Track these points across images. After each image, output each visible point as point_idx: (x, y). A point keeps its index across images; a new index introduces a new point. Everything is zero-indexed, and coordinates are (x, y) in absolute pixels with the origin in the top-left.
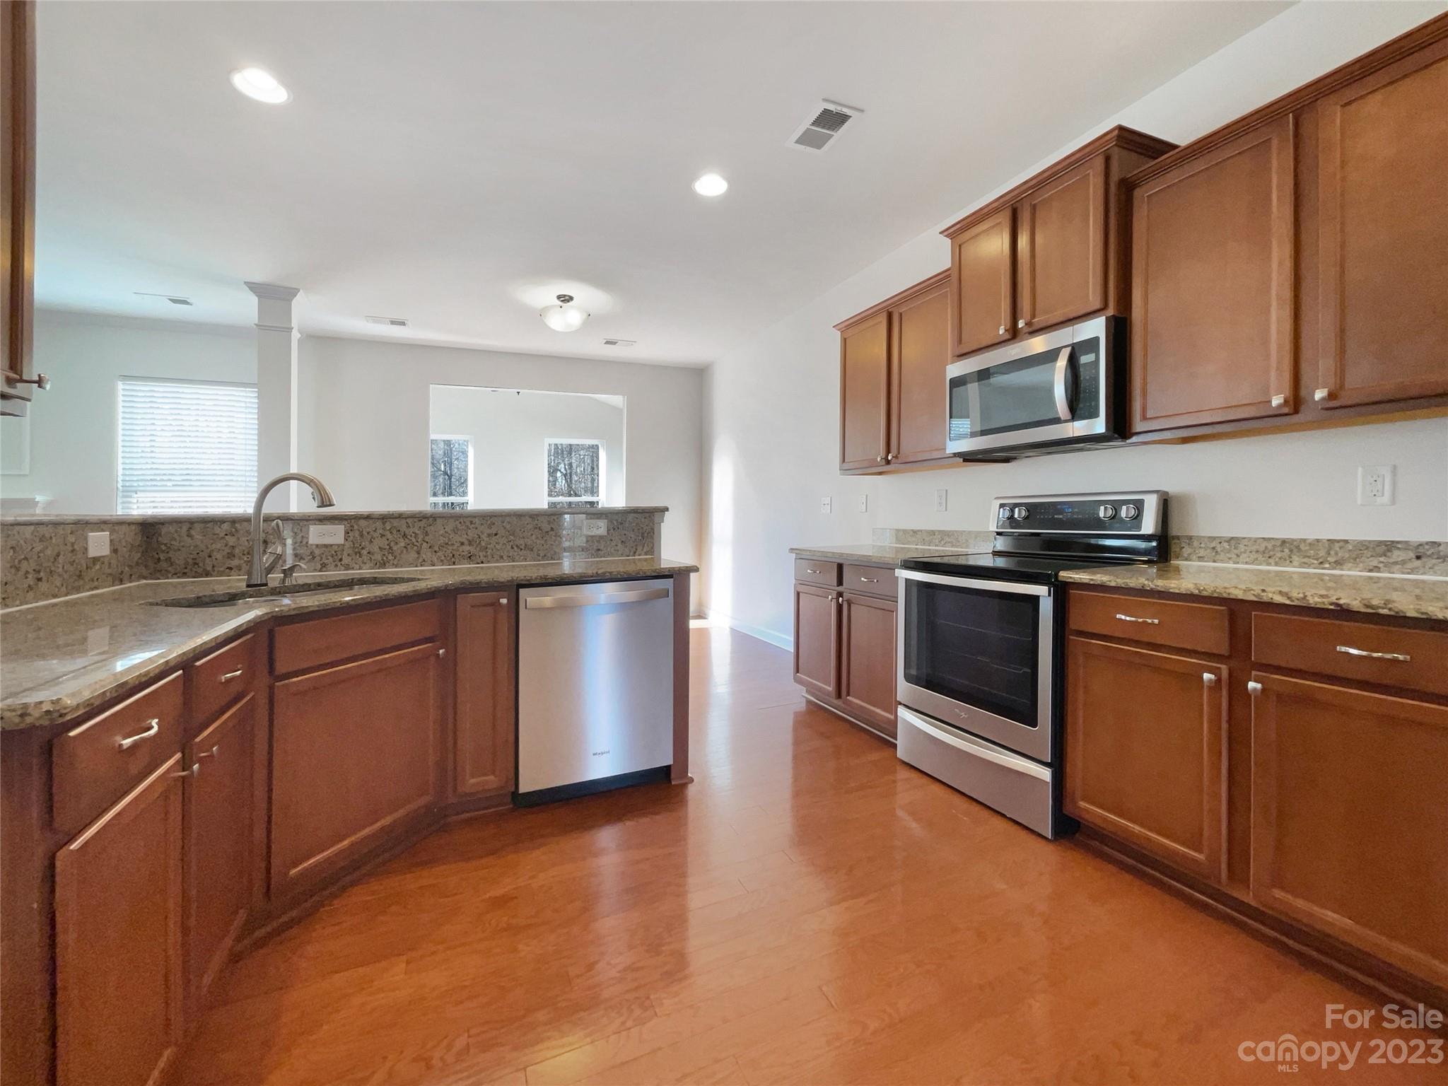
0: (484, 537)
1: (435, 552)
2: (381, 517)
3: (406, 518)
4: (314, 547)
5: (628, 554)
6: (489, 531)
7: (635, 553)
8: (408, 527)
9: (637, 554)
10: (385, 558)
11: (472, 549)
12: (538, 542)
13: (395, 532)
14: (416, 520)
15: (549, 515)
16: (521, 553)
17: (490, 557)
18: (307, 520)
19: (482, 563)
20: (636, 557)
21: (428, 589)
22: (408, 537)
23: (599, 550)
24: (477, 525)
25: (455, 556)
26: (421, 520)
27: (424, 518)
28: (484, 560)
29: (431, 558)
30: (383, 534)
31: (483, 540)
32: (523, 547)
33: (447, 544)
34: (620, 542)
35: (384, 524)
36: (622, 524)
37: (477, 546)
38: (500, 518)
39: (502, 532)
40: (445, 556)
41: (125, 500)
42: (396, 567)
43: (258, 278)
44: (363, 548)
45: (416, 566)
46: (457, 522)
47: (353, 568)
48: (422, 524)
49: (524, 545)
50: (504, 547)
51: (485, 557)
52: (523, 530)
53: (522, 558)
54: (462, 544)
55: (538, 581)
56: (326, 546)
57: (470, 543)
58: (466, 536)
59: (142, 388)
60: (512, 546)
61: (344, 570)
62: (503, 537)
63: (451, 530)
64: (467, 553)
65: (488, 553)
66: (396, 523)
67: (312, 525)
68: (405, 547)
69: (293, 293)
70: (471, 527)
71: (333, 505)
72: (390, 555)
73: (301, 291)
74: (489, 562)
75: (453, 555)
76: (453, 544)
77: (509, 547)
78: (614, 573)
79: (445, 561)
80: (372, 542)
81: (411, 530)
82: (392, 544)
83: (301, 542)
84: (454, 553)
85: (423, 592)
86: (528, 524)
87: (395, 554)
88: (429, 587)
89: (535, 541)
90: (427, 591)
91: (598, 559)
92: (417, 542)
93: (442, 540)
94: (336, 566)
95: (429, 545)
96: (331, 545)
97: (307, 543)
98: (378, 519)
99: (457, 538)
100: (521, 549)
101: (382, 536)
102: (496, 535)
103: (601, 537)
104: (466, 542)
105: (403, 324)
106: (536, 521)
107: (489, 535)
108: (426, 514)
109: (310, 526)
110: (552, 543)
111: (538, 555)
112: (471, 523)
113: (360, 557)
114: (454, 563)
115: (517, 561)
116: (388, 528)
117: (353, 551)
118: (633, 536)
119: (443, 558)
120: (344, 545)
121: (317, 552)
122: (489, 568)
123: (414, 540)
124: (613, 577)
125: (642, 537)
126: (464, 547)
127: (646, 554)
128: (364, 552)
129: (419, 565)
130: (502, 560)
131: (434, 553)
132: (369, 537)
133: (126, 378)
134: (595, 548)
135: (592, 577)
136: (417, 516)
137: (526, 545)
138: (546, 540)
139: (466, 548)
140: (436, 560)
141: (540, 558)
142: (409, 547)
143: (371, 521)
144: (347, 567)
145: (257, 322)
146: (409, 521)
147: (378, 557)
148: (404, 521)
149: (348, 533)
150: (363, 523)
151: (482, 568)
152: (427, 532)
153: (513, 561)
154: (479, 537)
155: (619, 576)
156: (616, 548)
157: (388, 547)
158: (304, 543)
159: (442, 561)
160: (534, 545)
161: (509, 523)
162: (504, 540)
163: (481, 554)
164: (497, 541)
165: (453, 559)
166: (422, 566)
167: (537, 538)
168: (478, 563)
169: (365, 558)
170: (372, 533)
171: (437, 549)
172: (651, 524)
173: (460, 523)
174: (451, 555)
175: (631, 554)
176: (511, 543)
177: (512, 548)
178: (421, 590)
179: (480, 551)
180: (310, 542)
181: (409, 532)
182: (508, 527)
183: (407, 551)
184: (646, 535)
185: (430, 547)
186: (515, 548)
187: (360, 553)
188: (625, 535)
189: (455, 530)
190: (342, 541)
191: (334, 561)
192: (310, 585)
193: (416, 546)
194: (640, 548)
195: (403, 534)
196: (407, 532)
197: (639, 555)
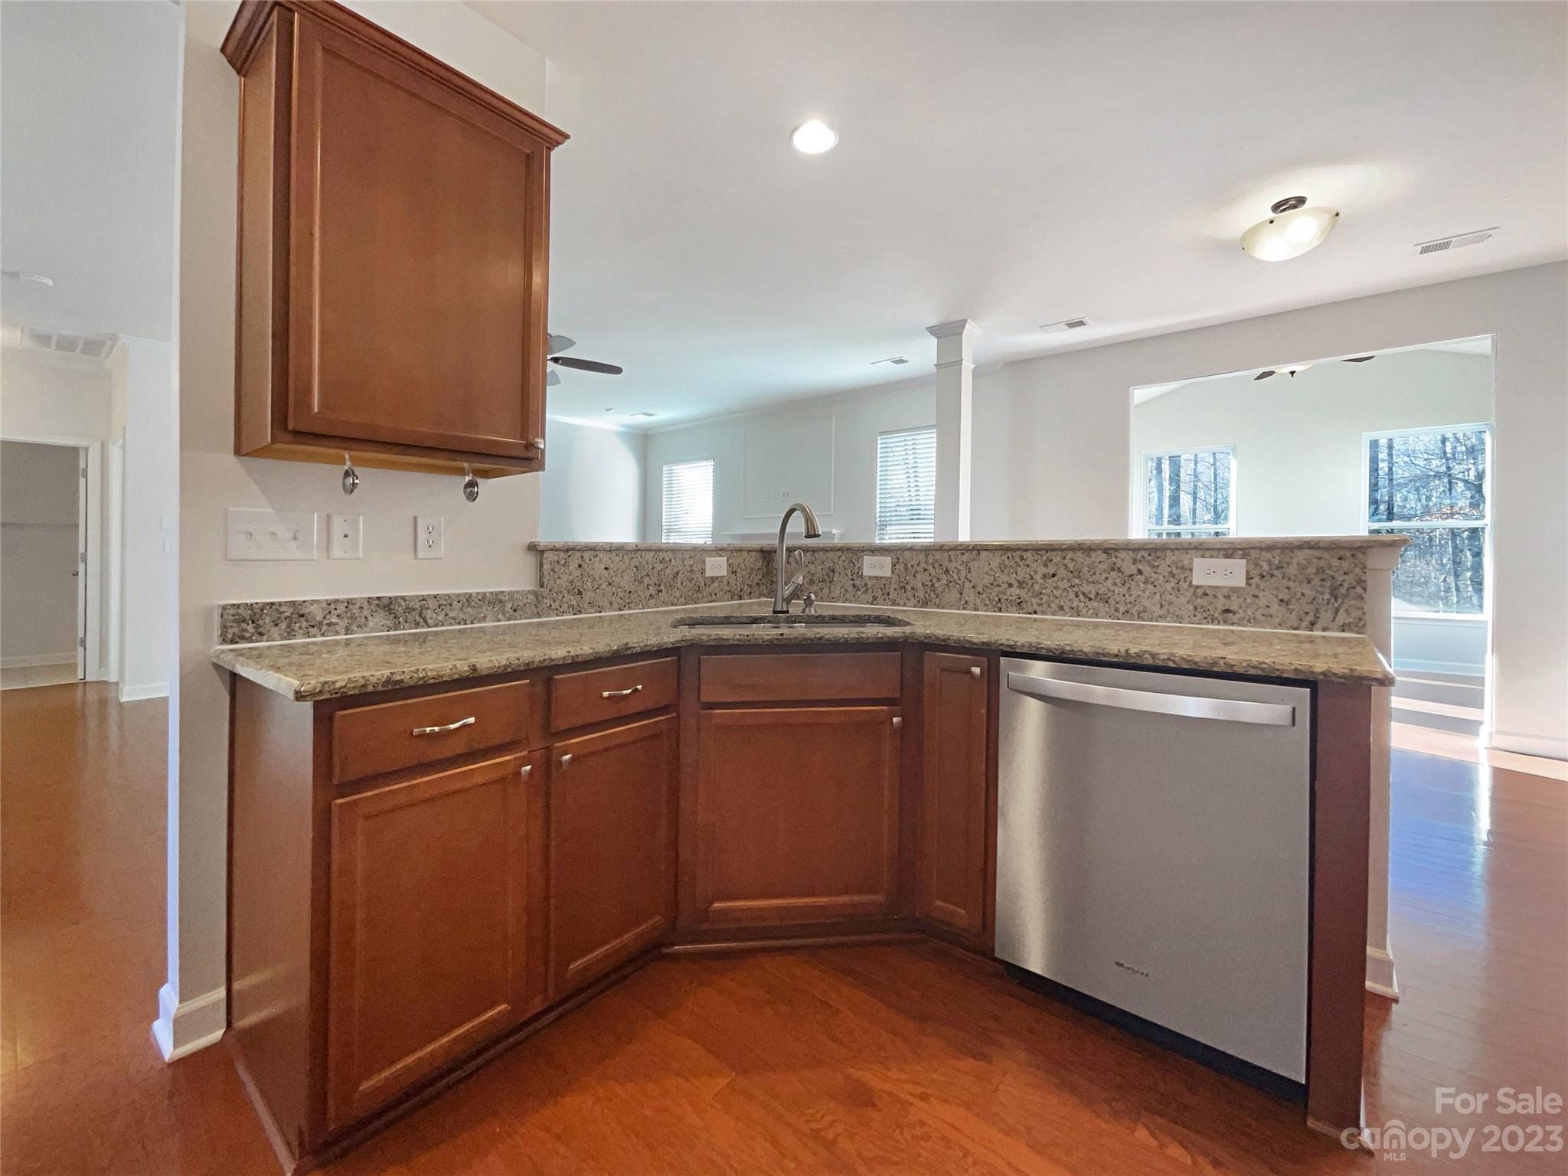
0: (1038, 577)
1: (979, 593)
2: (924, 548)
3: (948, 551)
4: (868, 578)
5: (1295, 625)
6: (1045, 571)
7: (1313, 624)
8: (950, 561)
9: (1318, 626)
10: (927, 596)
11: (1022, 593)
12: (1117, 590)
13: (936, 566)
14: (958, 553)
15: (1133, 550)
16: (1090, 604)
17: (1045, 606)
18: (863, 551)
19: (1035, 613)
20: (1315, 633)
21: (878, 638)
22: (951, 573)
23: (1227, 611)
24: (1028, 562)
25: (1002, 601)
26: (963, 554)
27: (967, 550)
28: (1039, 609)
29: (975, 600)
30: (926, 568)
31: (1037, 583)
32: (1092, 596)
33: (992, 584)
34: (1276, 600)
35: (927, 556)
36: (1278, 568)
37: (1029, 590)
38: (1060, 553)
39: (1062, 572)
40: (990, 600)
41: (881, 532)
42: (938, 607)
43: (933, 321)
44: (907, 583)
45: (959, 609)
46: (1005, 557)
47: (898, 604)
48: (965, 558)
49: (1094, 592)
50: (1065, 594)
51: (1040, 605)
52: (1092, 571)
53: (1092, 611)
54: (1010, 585)
55: (1025, 650)
56: (877, 578)
57: (1021, 584)
58: (1015, 575)
59: (895, 439)
60: (1077, 593)
61: (891, 605)
62: (1063, 579)
63: (997, 567)
64: (1015, 598)
65: (1043, 601)
66: (938, 555)
67: (866, 555)
68: (947, 585)
69: (962, 324)
70: (1021, 564)
71: (818, 536)
72: (932, 592)
73: (969, 320)
74: (1043, 613)
75: (1000, 599)
76: (999, 586)
77: (1072, 595)
78: (1162, 657)
79: (990, 606)
80: (915, 577)
81: (953, 565)
82: (934, 581)
83: (858, 573)
84: (1001, 596)
85: (871, 641)
86: (1100, 562)
87: (937, 592)
88: (880, 635)
89: (1112, 588)
90: (875, 640)
91: (1226, 627)
92: (960, 579)
93: (987, 579)
94: (885, 600)
95: (972, 584)
96: (881, 578)
97: (862, 574)
98: (921, 550)
99: (1003, 578)
100: (1090, 599)
101: (925, 570)
102: (1054, 575)
103: (1234, 590)
104: (1016, 584)
105: (1081, 323)
106: (1113, 559)
107: (1044, 576)
108: (968, 546)
109: (865, 557)
110: (1140, 593)
111: (1117, 610)
112: (1022, 558)
113: (905, 592)
114: (1000, 610)
115: (1084, 616)
116: (930, 562)
117: (899, 585)
118: (1307, 592)
119: (987, 602)
120: (891, 578)
121: (870, 583)
122: (1043, 620)
123: (956, 577)
124: (1160, 663)
125: (1332, 594)
126: (1012, 590)
127: (1343, 628)
128: (909, 587)
129: (961, 607)
130: (1062, 612)
131: (977, 594)
132: (914, 570)
133: (882, 433)
134: (1220, 608)
135: (1117, 656)
136: (959, 548)
137: (1097, 594)
138: (1129, 588)
139: (1015, 591)
140: (979, 602)
141: (1120, 615)
142: (950, 585)
143: (914, 553)
144: (894, 603)
145: (936, 363)
146: (952, 553)
147: (921, 594)
148: (946, 554)
149: (895, 566)
150: (907, 554)
151: (1035, 620)
152: (970, 568)
153: (1079, 616)
154: (1032, 579)
155: (1171, 664)
156: (1267, 611)
157: (931, 583)
158: (860, 574)
159: (986, 605)
160: (1110, 594)
161: (1072, 559)
162: (1065, 584)
163: (1034, 600)
164: (1055, 585)
165: (999, 605)
166: (964, 609)
167: (1115, 584)
168: (1030, 613)
169: (909, 594)
170: (916, 566)
171: (981, 590)
172: (1357, 570)
173: (1008, 557)
174: (997, 599)
175: (1304, 625)
176: (1075, 589)
177: (1077, 596)
178: (868, 638)
179: (1032, 597)
180: (864, 574)
181: (952, 566)
182: (1071, 566)
183: (949, 588)
184: (1343, 591)
185: (974, 587)
186: (1081, 596)
187: (904, 588)
188: (1288, 588)
189: (1002, 568)
190: (889, 574)
191: (883, 595)
192: (824, 617)
193: (958, 584)
194: (1325, 617)
195: (945, 569)
196: (949, 568)
197: (1324, 630)
